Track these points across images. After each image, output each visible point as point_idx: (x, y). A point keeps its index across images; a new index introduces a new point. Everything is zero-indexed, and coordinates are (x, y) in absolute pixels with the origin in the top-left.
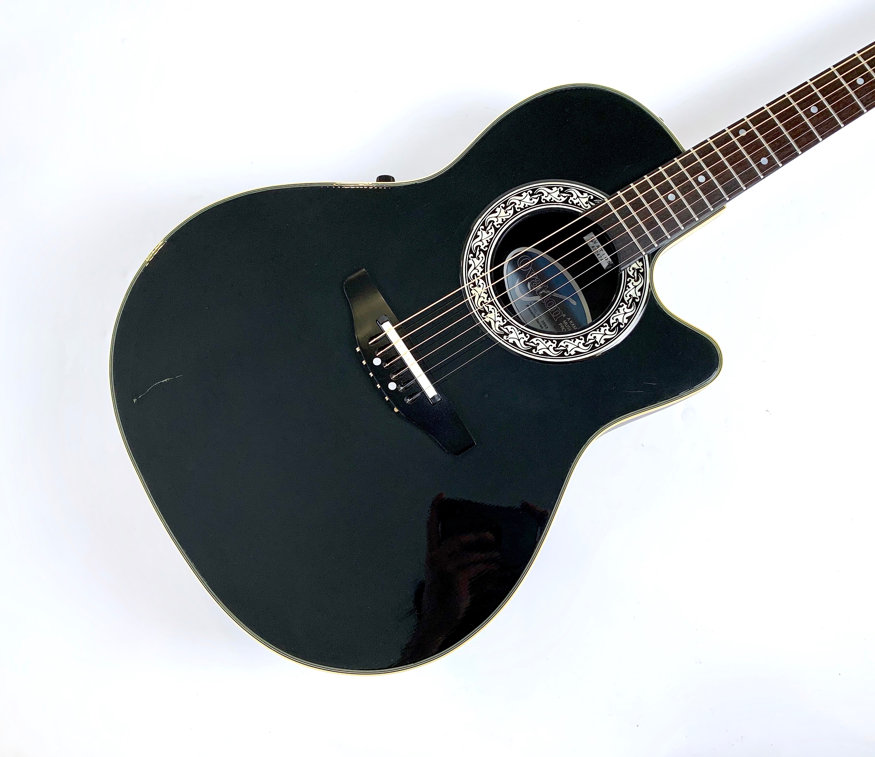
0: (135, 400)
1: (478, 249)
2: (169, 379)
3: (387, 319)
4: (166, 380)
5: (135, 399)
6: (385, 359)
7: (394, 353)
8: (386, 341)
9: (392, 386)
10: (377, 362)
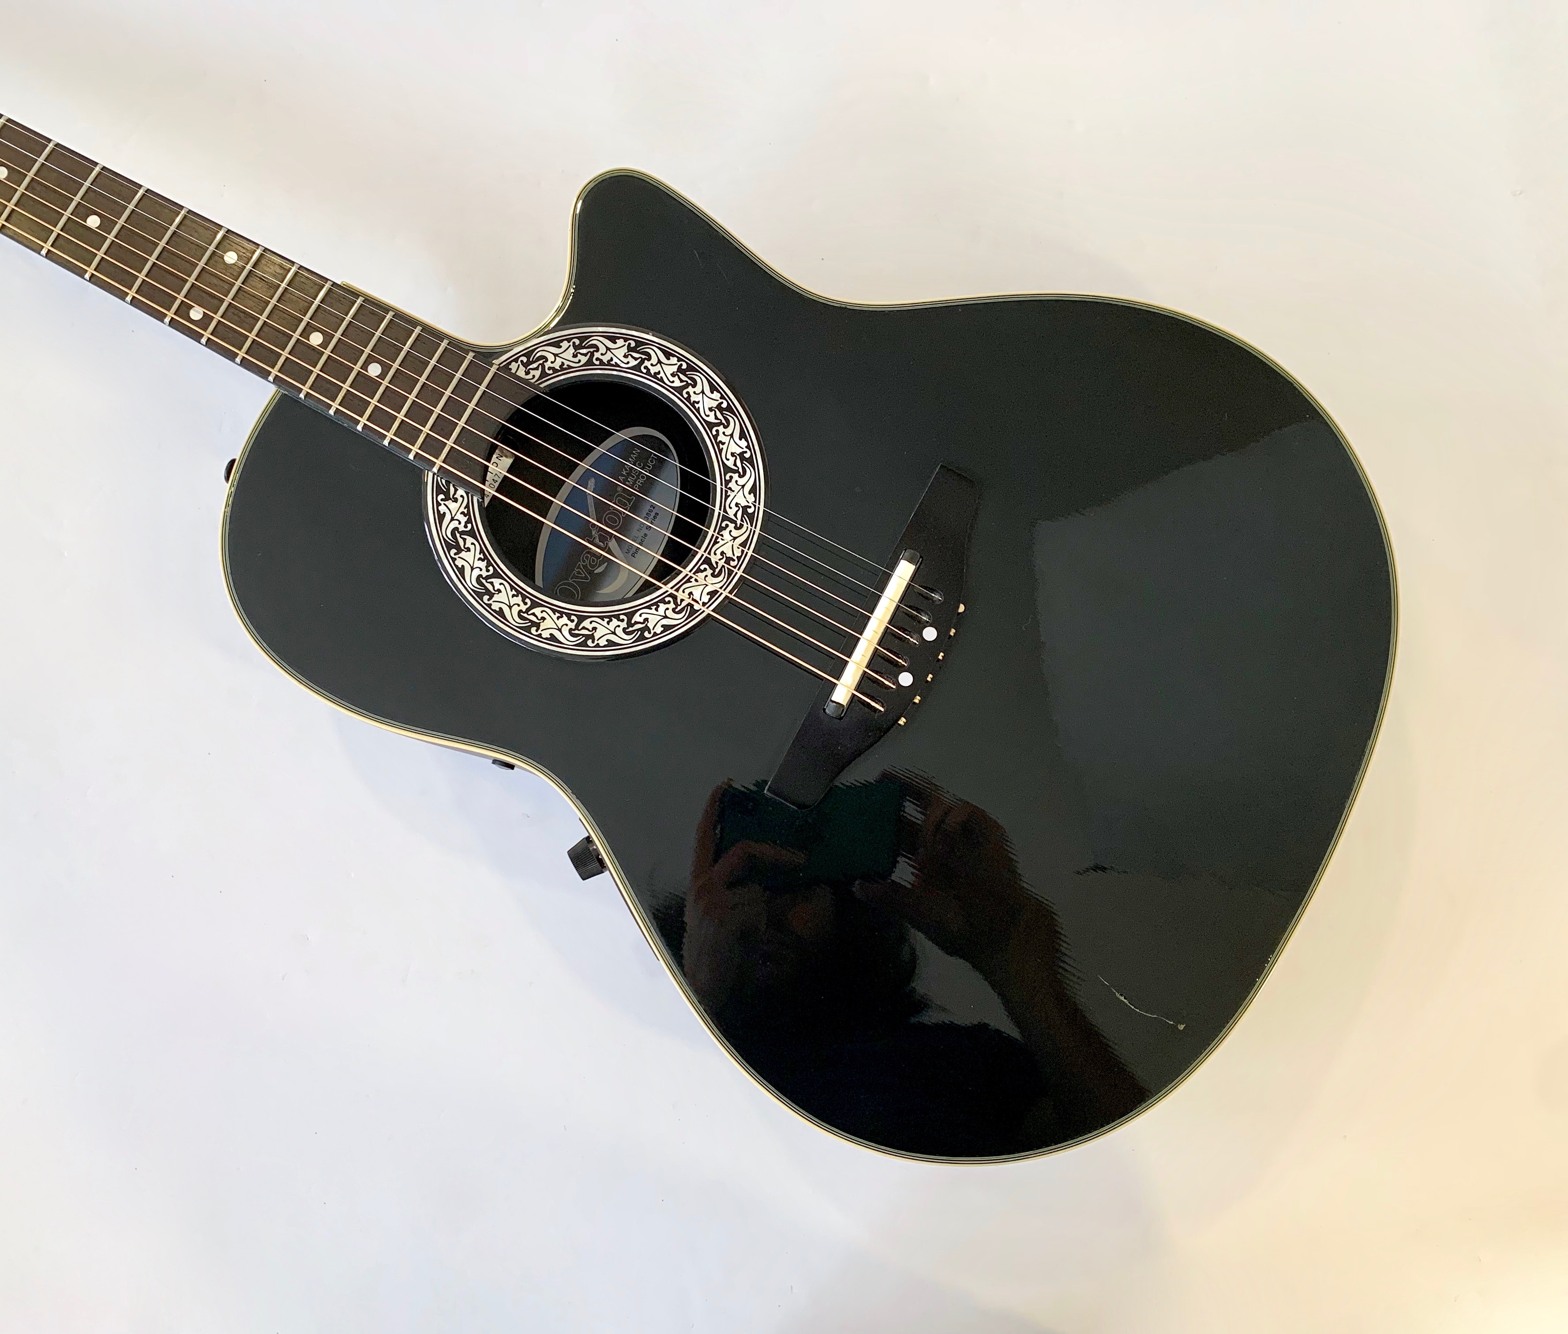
0: (1181, 1027)
1: (631, 629)
2: (1117, 994)
3: (831, 703)
4: (1122, 998)
5: (1179, 1028)
6: (895, 670)
7: (876, 661)
8: (865, 683)
9: (930, 634)
10: (906, 679)
